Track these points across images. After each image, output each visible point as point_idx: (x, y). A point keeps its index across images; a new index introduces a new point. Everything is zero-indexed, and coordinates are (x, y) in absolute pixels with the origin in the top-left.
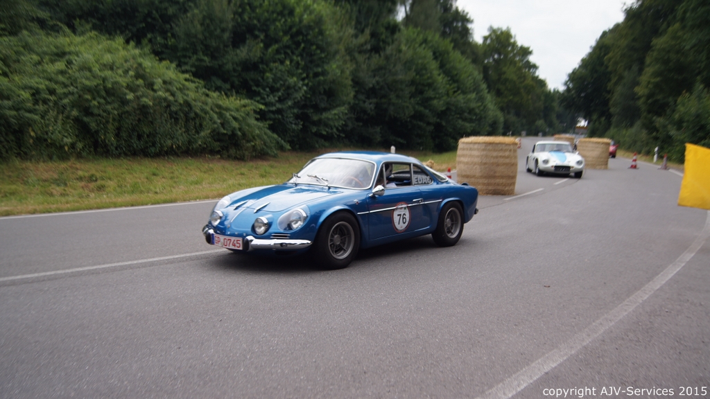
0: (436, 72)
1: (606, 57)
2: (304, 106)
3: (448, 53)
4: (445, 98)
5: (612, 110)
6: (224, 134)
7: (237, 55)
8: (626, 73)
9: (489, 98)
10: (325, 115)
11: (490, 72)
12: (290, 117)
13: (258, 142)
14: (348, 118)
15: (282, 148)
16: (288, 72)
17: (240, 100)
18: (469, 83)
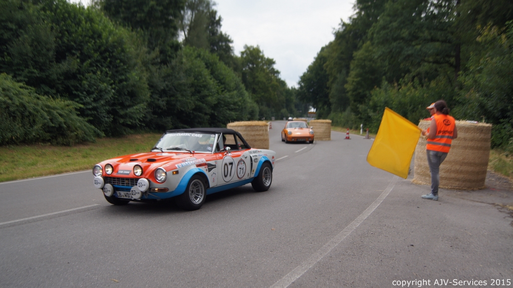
0: (208, 77)
1: (325, 65)
2: (114, 104)
3: (216, 64)
4: (216, 95)
5: (331, 100)
6: (53, 127)
7: (60, 68)
8: (338, 76)
9: (246, 94)
10: (129, 110)
11: (247, 77)
12: (103, 113)
13: (80, 132)
14: (147, 112)
15: (98, 136)
16: (100, 79)
17: (64, 101)
18: (232, 84)
